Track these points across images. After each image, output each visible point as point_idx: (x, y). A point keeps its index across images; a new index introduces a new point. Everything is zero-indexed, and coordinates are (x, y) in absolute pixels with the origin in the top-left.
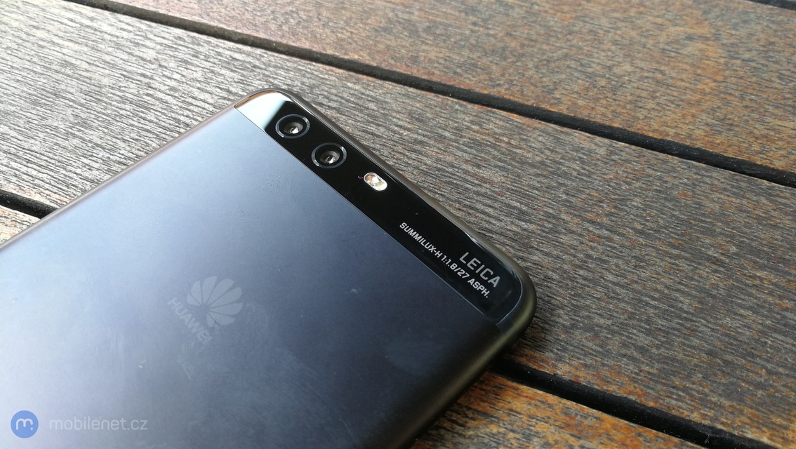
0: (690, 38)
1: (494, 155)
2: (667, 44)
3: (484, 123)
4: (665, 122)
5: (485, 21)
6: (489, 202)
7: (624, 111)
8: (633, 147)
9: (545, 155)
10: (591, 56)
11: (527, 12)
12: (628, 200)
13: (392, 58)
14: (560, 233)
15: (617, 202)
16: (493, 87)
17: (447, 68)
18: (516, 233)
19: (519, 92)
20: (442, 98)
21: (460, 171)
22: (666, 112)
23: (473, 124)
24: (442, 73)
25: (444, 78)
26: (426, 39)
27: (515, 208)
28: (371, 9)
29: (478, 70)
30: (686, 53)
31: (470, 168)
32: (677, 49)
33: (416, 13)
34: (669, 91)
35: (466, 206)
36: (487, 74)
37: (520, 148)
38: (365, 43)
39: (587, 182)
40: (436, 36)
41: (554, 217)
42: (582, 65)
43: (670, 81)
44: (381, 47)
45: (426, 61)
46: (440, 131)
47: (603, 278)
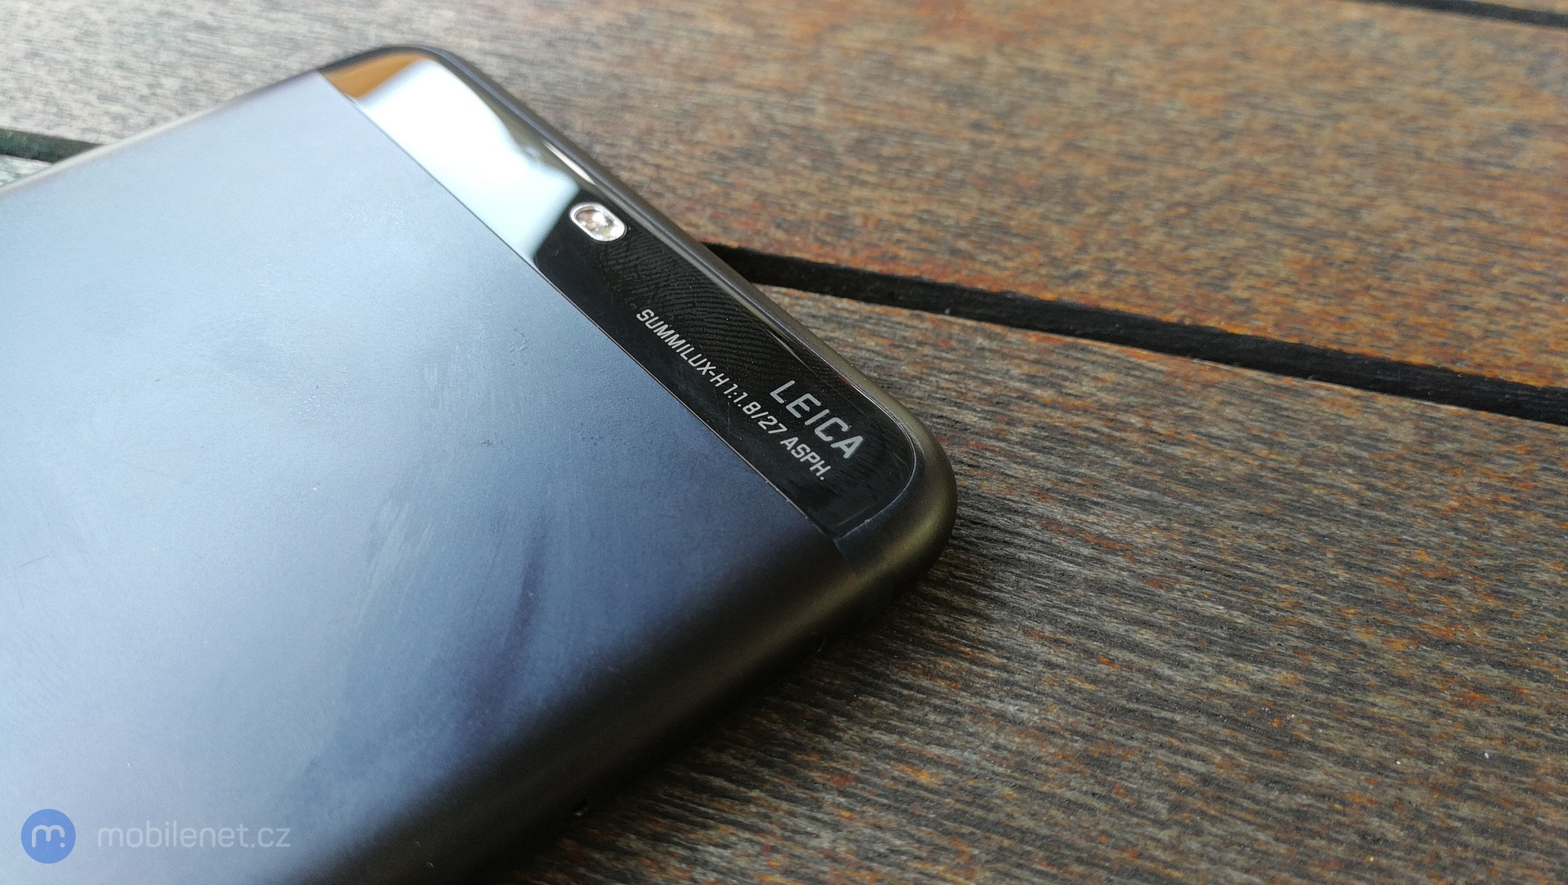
0: (1520, 129)
1: (1115, 467)
2: (1474, 146)
3: (1066, 379)
4: (1541, 342)
5: (999, 116)
6: (1137, 611)
7: (1424, 320)
8: (1483, 415)
9: (1256, 457)
10: (1293, 186)
11: (1101, 91)
12: (1521, 567)
13: (779, 226)
14: (1365, 689)
15: (1494, 576)
16: (1066, 281)
17: (931, 241)
18: (1241, 703)
19: (1138, 292)
20: (933, 322)
21: (1031, 521)
22: (1533, 315)
23: (1036, 385)
24: (919, 256)
25: (928, 267)
26: (860, 171)
27: (1214, 621)
28: (700, 106)
29: (1015, 241)
30: (1524, 165)
31: (1058, 512)
32: (1501, 157)
33: (822, 109)
34: (1519, 263)
35: (1072, 629)
36: (1040, 248)
37: (1182, 443)
38: (698, 191)
39: (1393, 525)
40: (884, 163)
41: (1333, 640)
42: (1279, 211)
43: (1514, 237)
44: (744, 199)
45: (871, 226)
46: (948, 410)
47: (1536, 823)
